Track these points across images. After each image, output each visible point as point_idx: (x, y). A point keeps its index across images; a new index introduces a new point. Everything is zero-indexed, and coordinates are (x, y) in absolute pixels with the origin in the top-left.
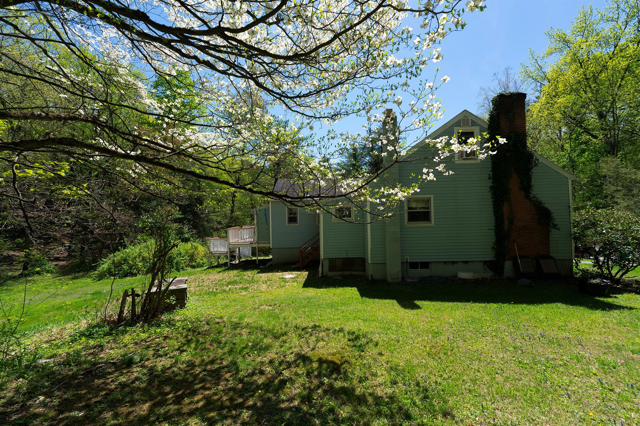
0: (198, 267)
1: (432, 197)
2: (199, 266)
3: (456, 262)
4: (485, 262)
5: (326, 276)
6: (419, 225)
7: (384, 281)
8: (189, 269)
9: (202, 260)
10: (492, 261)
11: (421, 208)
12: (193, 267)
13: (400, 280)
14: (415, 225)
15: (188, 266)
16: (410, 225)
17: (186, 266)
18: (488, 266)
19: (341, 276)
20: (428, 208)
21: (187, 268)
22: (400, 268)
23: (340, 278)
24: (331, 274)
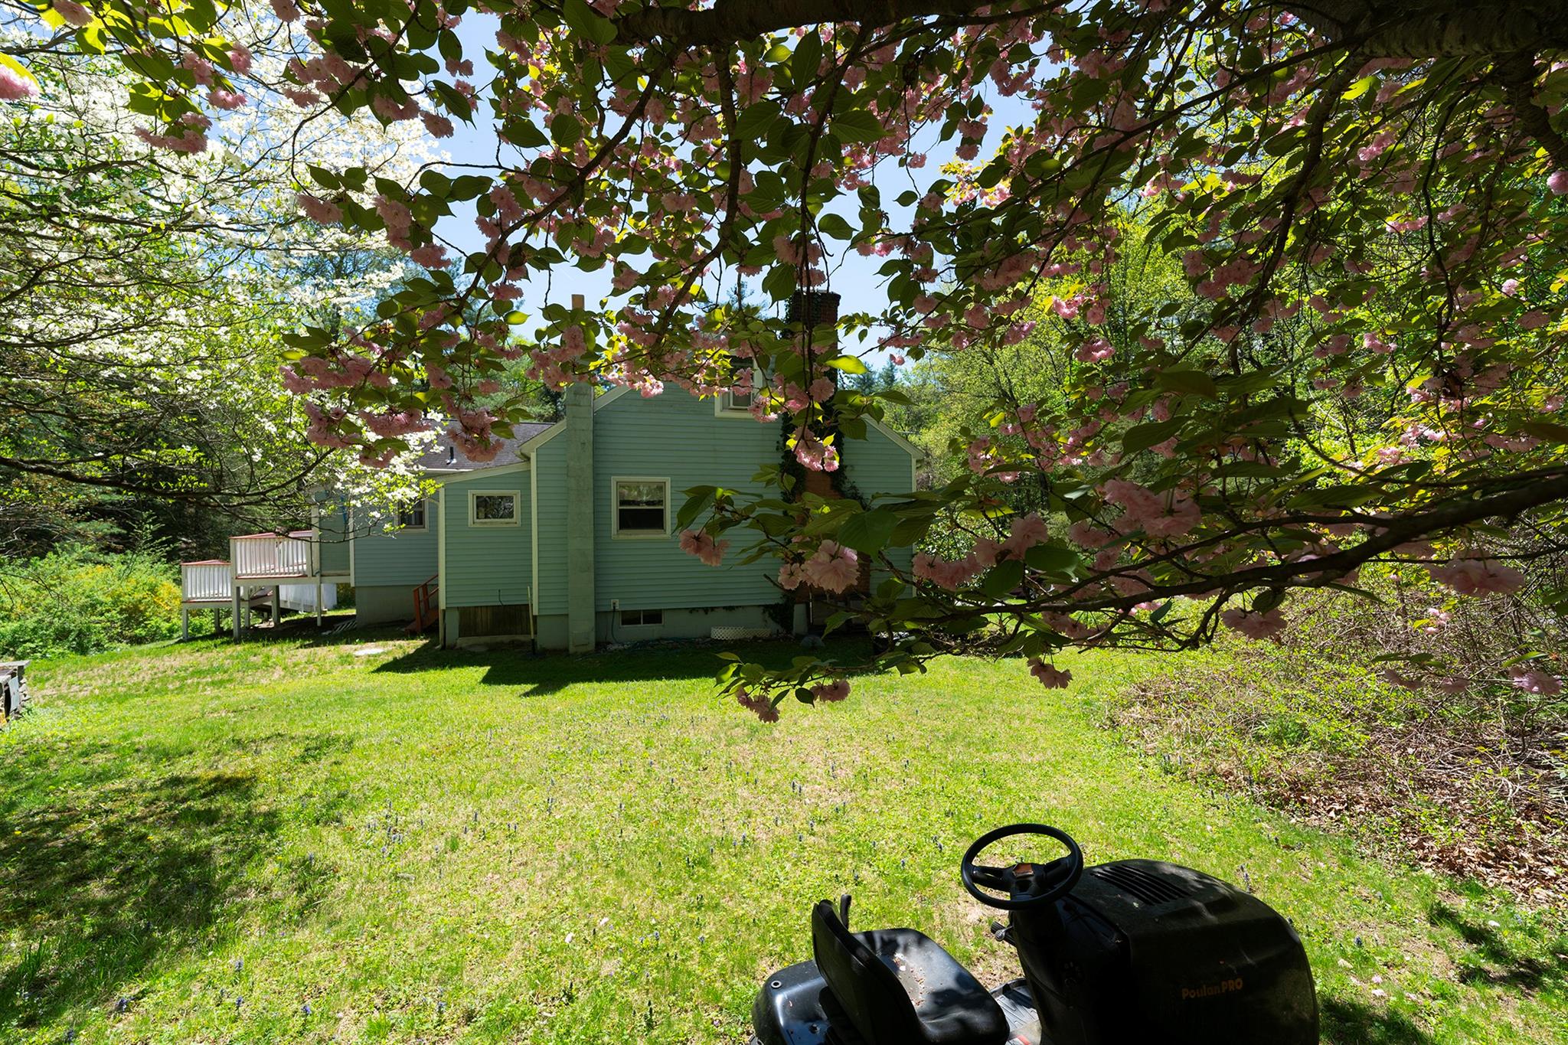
0: (153, 641)
1: (668, 480)
2: (154, 636)
3: (713, 609)
4: (766, 607)
5: (453, 647)
6: (641, 537)
7: (562, 652)
8: (123, 647)
9: (168, 620)
10: (777, 605)
11: (648, 503)
12: (138, 641)
13: (592, 647)
14: (633, 537)
15: (120, 637)
16: (622, 537)
17: (111, 639)
18: (770, 615)
19: (486, 644)
20: (660, 502)
21: (115, 644)
22: (593, 624)
23: (483, 649)
24: (463, 642)
